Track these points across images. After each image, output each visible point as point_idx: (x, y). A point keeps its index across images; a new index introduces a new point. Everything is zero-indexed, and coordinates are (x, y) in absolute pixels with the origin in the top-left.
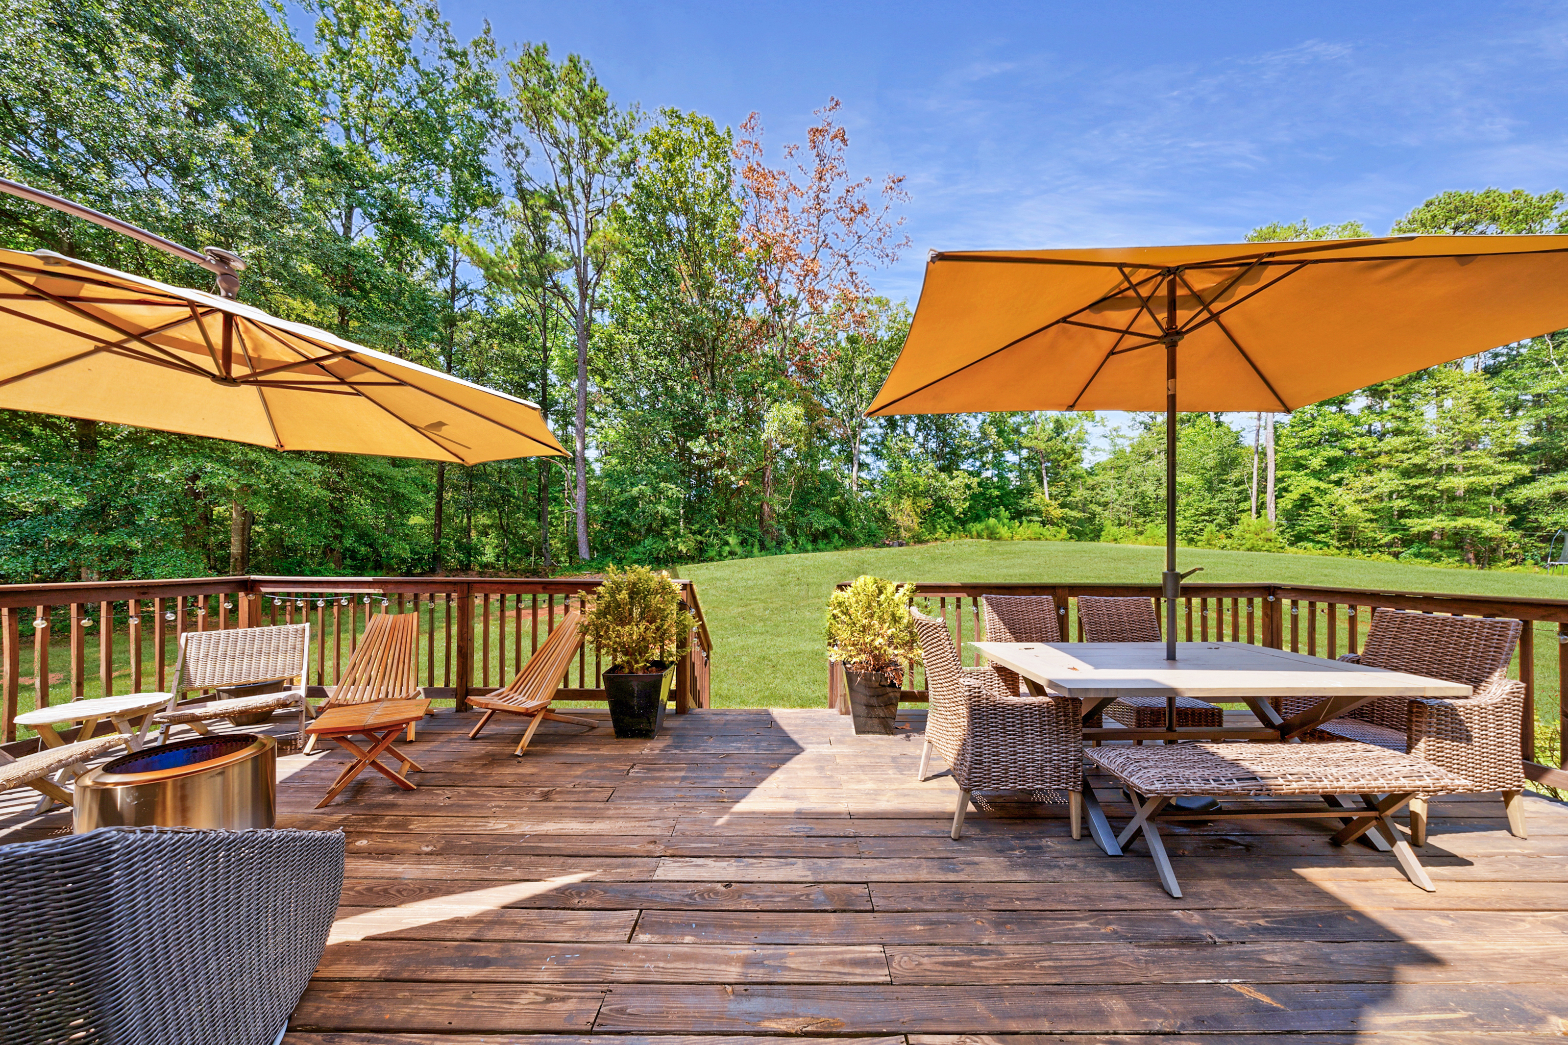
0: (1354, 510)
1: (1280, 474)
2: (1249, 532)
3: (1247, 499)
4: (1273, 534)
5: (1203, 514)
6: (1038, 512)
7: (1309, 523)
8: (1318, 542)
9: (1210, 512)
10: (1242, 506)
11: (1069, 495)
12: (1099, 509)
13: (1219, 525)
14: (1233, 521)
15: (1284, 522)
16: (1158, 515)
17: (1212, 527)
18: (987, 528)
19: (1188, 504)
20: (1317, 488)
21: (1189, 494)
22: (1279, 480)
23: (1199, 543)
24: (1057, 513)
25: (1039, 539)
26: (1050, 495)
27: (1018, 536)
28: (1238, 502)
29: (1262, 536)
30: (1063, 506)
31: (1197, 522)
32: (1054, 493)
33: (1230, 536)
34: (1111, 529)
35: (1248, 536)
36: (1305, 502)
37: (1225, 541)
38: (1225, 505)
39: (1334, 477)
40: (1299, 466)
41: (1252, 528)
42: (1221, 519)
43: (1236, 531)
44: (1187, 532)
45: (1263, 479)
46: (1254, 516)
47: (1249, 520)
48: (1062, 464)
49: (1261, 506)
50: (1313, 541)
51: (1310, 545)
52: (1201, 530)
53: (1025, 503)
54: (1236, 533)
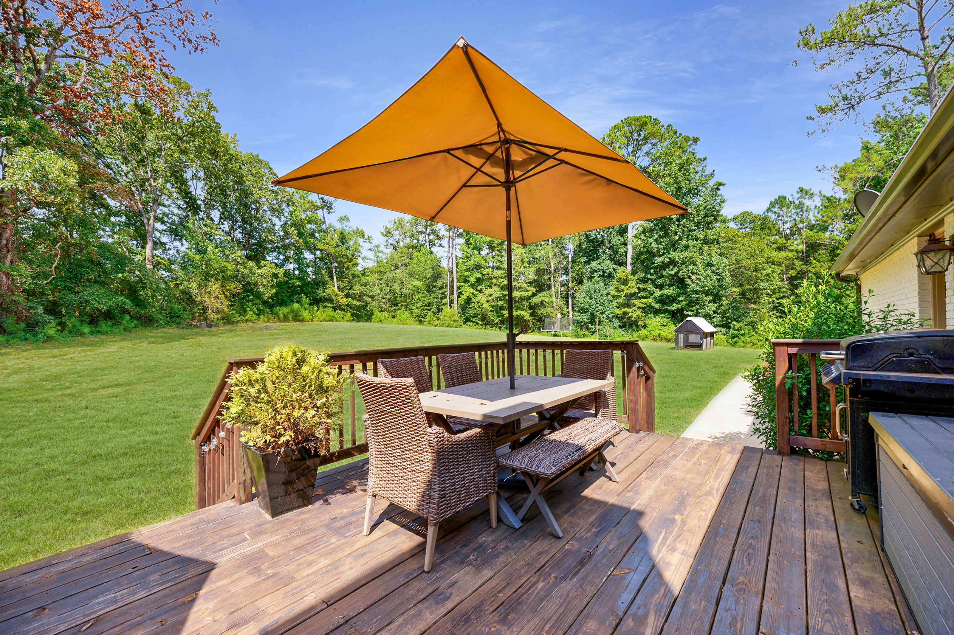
0: (486, 306)
1: (459, 284)
2: (447, 316)
3: (445, 297)
4: (457, 317)
5: (426, 306)
6: (330, 300)
7: (471, 312)
8: (474, 322)
9: (429, 304)
10: (444, 301)
11: (351, 288)
12: (369, 300)
13: (433, 312)
14: (440, 310)
15: (461, 311)
16: (403, 306)
17: (430, 313)
18: (292, 311)
19: (419, 299)
20: (473, 293)
21: (419, 292)
22: (458, 288)
23: (425, 323)
24: (344, 301)
25: (332, 320)
26: (338, 288)
27: (317, 319)
28: (441, 299)
29: (453, 319)
30: (347, 296)
31: (423, 310)
32: (342, 286)
33: (438, 319)
34: (377, 313)
35: (447, 319)
36: (469, 301)
37: (437, 322)
38: (436, 300)
39: (479, 288)
40: (466, 281)
41: (448, 315)
42: (434, 309)
43: (441, 315)
44: (418, 316)
45: (452, 287)
46: (449, 307)
47: (446, 309)
48: (346, 266)
49: (452, 302)
50: (472, 321)
51: (471, 324)
52: (425, 315)
53: (320, 292)
54: (441, 317)
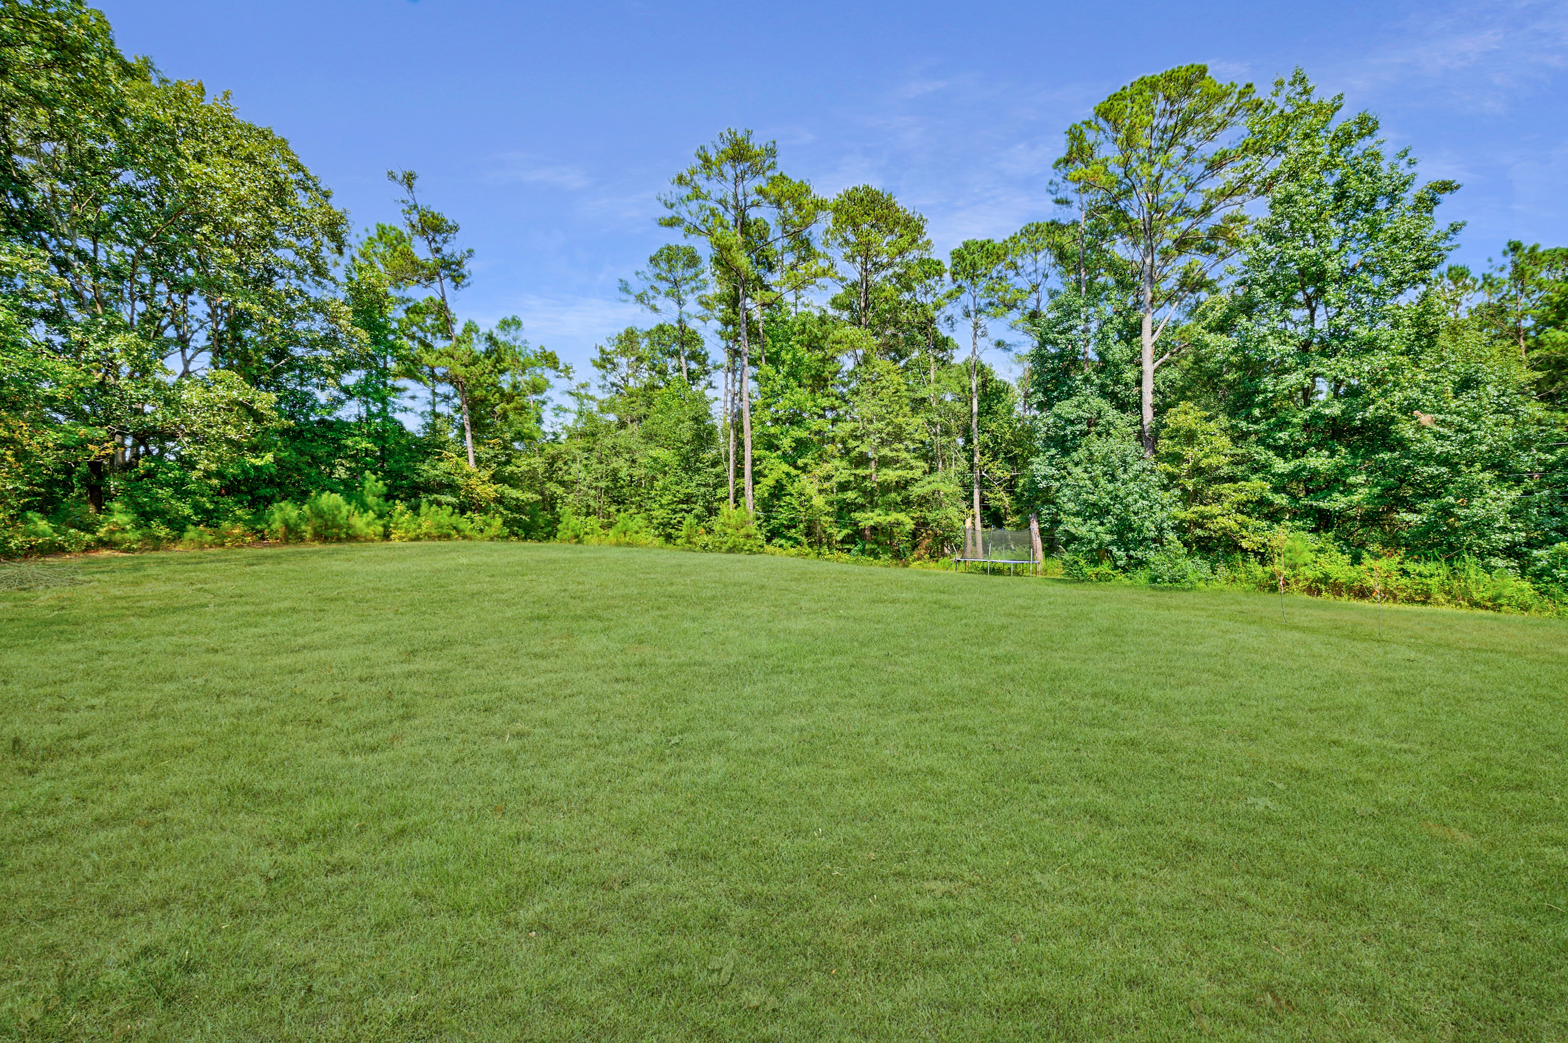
0: (819, 501)
1: (757, 453)
2: (729, 526)
3: (722, 484)
4: (752, 528)
5: (682, 502)
6: (450, 487)
7: (783, 516)
8: (790, 538)
9: (688, 499)
10: (721, 493)
11: (508, 462)
12: (560, 491)
13: (697, 516)
14: (712, 511)
15: (761, 515)
16: (632, 503)
17: (690, 519)
19: (665, 488)
20: (788, 474)
21: (665, 473)
22: (754, 462)
23: (679, 541)
24: (489, 491)
26: (478, 460)
27: (400, 533)
28: (716, 487)
29: (743, 531)
30: (497, 478)
31: (675, 512)
32: (484, 456)
33: (710, 531)
34: (570, 521)
35: (729, 531)
36: (778, 491)
37: (706, 538)
38: (703, 489)
39: (800, 462)
40: (771, 447)
41: (733, 522)
42: (698, 509)
43: (717, 524)
44: (664, 525)
45: (740, 461)
46: (732, 505)
47: (727, 509)
48: (497, 409)
49: (739, 493)
50: (785, 537)
51: (783, 541)
52: (680, 522)
53: (428, 470)
54: (717, 528)
